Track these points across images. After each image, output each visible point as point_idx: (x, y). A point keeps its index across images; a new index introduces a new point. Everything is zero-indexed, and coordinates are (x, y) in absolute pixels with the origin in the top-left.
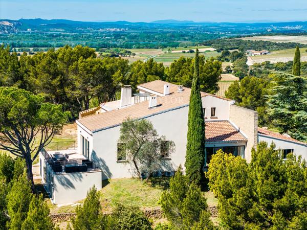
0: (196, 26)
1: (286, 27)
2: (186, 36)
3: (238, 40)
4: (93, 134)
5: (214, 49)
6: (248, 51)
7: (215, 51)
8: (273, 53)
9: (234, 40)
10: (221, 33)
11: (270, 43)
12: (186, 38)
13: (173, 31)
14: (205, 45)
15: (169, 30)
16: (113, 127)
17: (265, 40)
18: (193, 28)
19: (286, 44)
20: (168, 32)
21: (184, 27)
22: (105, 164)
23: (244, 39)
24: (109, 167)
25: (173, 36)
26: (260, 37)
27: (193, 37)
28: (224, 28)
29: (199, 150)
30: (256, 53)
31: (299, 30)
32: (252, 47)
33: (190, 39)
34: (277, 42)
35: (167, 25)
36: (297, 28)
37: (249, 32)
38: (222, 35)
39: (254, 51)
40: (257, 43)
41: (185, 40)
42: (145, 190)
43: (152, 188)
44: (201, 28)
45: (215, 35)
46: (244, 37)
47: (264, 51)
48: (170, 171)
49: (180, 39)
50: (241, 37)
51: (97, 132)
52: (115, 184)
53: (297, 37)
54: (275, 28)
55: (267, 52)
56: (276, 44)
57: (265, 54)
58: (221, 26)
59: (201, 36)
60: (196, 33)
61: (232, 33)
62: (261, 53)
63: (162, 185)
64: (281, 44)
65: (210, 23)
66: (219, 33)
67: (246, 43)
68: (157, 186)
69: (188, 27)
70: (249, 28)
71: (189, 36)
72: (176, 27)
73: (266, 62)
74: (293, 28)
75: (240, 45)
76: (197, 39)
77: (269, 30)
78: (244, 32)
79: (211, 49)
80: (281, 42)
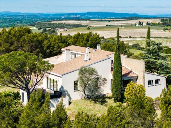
0: (23, 15)
1: (72, 16)
2: (18, 21)
3: (49, 23)
4: (62, 76)
5: (36, 28)
6: (56, 29)
7: (37, 29)
8: (70, 30)
9: (47, 23)
10: (37, 19)
11: (67, 24)
12: (19, 22)
13: (10, 18)
14: (31, 26)
15: (8, 18)
16: (72, 72)
17: (64, 23)
18: (21, 16)
19: (75, 25)
20: (7, 19)
21: (16, 16)
22: (68, 93)
23: (52, 22)
24: (70, 94)
25: (10, 20)
26: (61, 21)
27: (22, 21)
28: (39, 16)
29: (120, 82)
30: (61, 30)
31: (78, 18)
32: (57, 27)
33: (21, 23)
34: (70, 24)
35: (5, 14)
36: (77, 16)
37: (52, 19)
38: (38, 20)
39: (60, 29)
40: (59, 24)
41: (18, 23)
42: (92, 105)
43: (95, 104)
44: (25, 16)
45: (35, 20)
46: (52, 21)
47: (65, 29)
48: (100, 94)
49: (15, 22)
50: (50, 21)
51: (64, 75)
52: (75, 103)
53: (80, 21)
54: (66, 16)
55: (67, 29)
56: (70, 25)
57: (66, 30)
58: (36, 15)
59: (27, 21)
60: (23, 19)
61: (43, 19)
62: (64, 30)
63: (100, 102)
64: (72, 25)
65: (30, 13)
66: (36, 19)
67: (53, 24)
68: (97, 103)
69: (18, 15)
70: (52, 16)
71: (20, 21)
72: (11, 16)
73: (68, 35)
74: (75, 16)
75: (51, 26)
76: (25, 22)
77: (63, 18)
78: (50, 18)
79: (35, 28)
80: (72, 24)
